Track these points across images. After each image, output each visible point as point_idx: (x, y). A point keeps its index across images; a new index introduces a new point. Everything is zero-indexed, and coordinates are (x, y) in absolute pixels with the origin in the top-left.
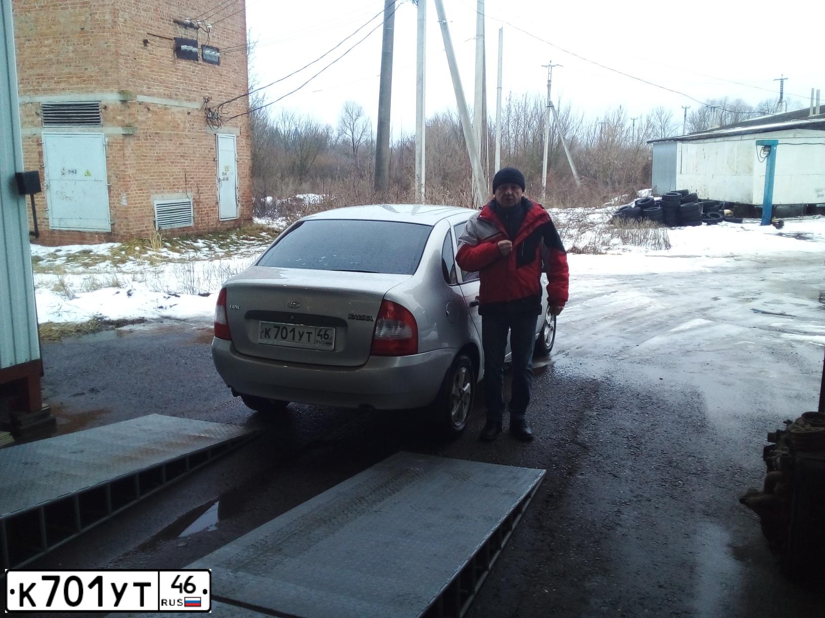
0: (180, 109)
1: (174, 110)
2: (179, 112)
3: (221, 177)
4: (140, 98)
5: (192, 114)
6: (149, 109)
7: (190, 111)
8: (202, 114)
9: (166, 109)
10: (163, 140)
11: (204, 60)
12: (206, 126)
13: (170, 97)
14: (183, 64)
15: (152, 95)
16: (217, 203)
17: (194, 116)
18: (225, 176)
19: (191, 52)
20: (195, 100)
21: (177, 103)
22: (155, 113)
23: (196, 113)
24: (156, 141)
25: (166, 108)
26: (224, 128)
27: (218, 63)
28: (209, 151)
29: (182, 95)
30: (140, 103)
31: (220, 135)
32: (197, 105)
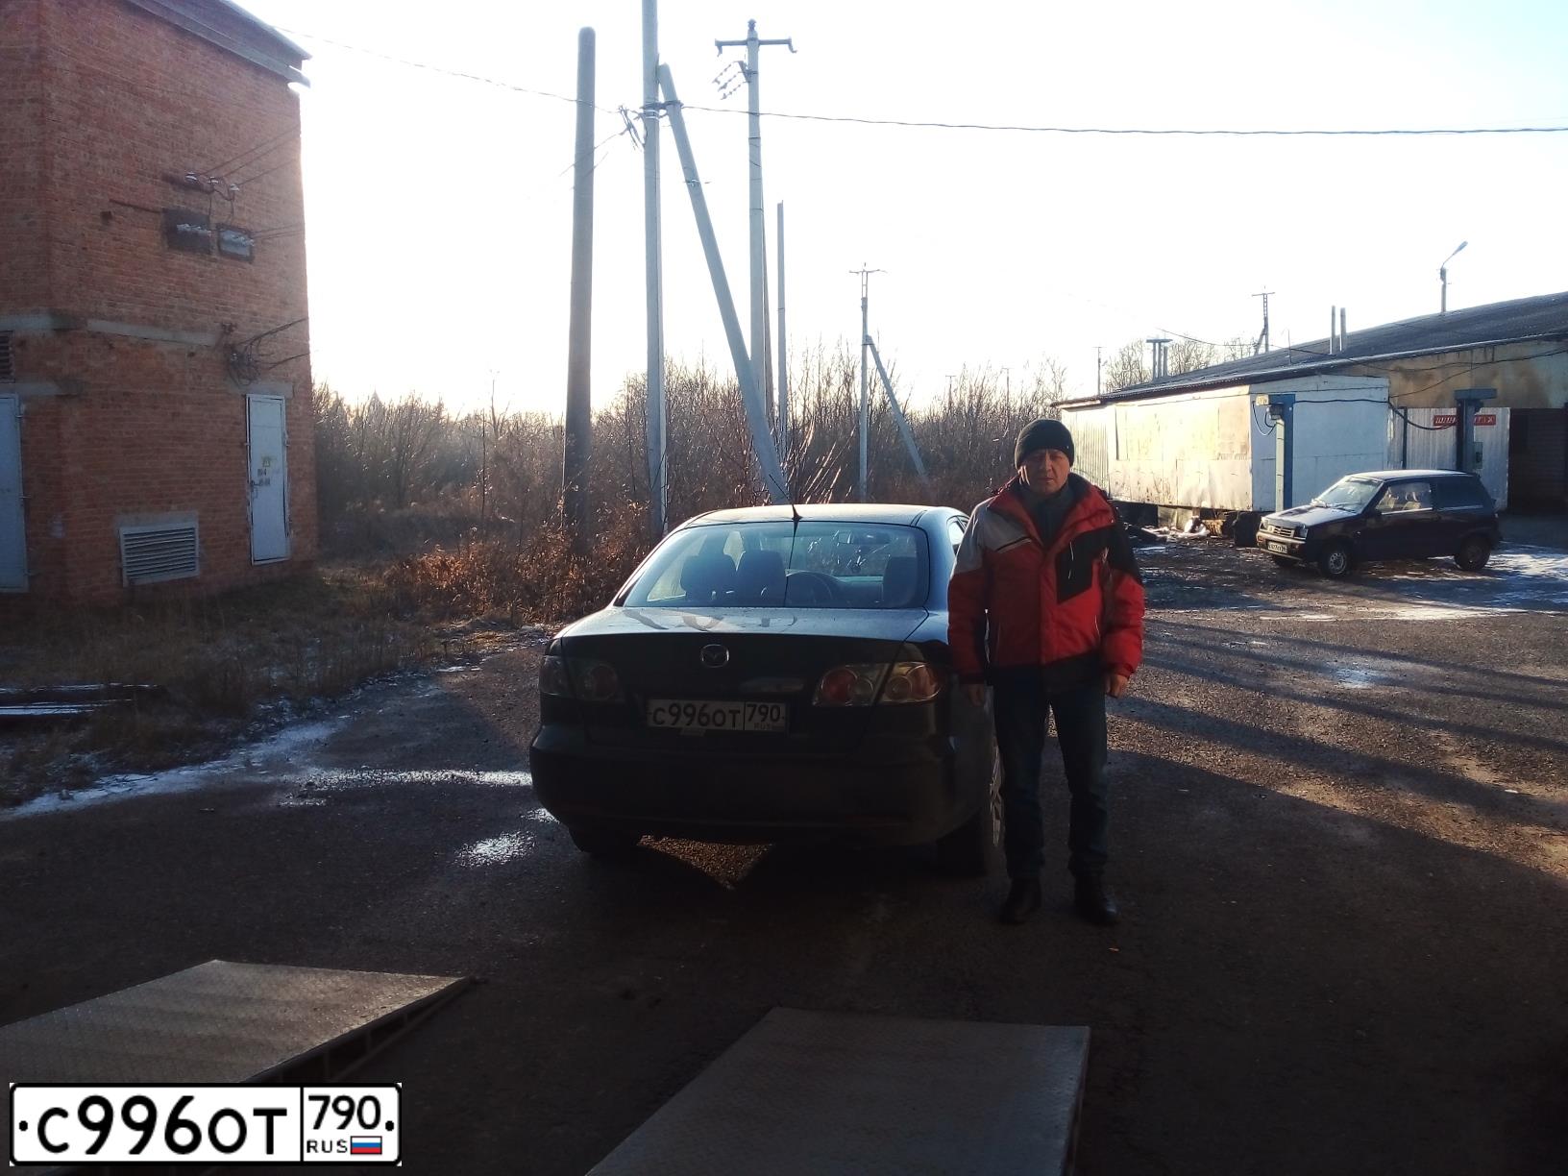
0: (175, 347)
1: (163, 348)
2: (170, 352)
3: (255, 477)
4: (95, 325)
5: (196, 356)
6: (111, 347)
7: (193, 351)
8: (218, 356)
9: (146, 346)
10: (138, 407)
11: (222, 253)
12: (225, 380)
13: (154, 324)
14: (180, 259)
15: (120, 319)
16: (248, 530)
17: (201, 360)
18: (264, 477)
19: (196, 236)
20: (203, 329)
21: (167, 335)
22: (124, 354)
23: (204, 354)
24: (126, 409)
25: (146, 344)
26: (263, 384)
27: (250, 259)
28: (232, 429)
29: (178, 320)
30: (95, 335)
31: (253, 397)
32: (207, 339)
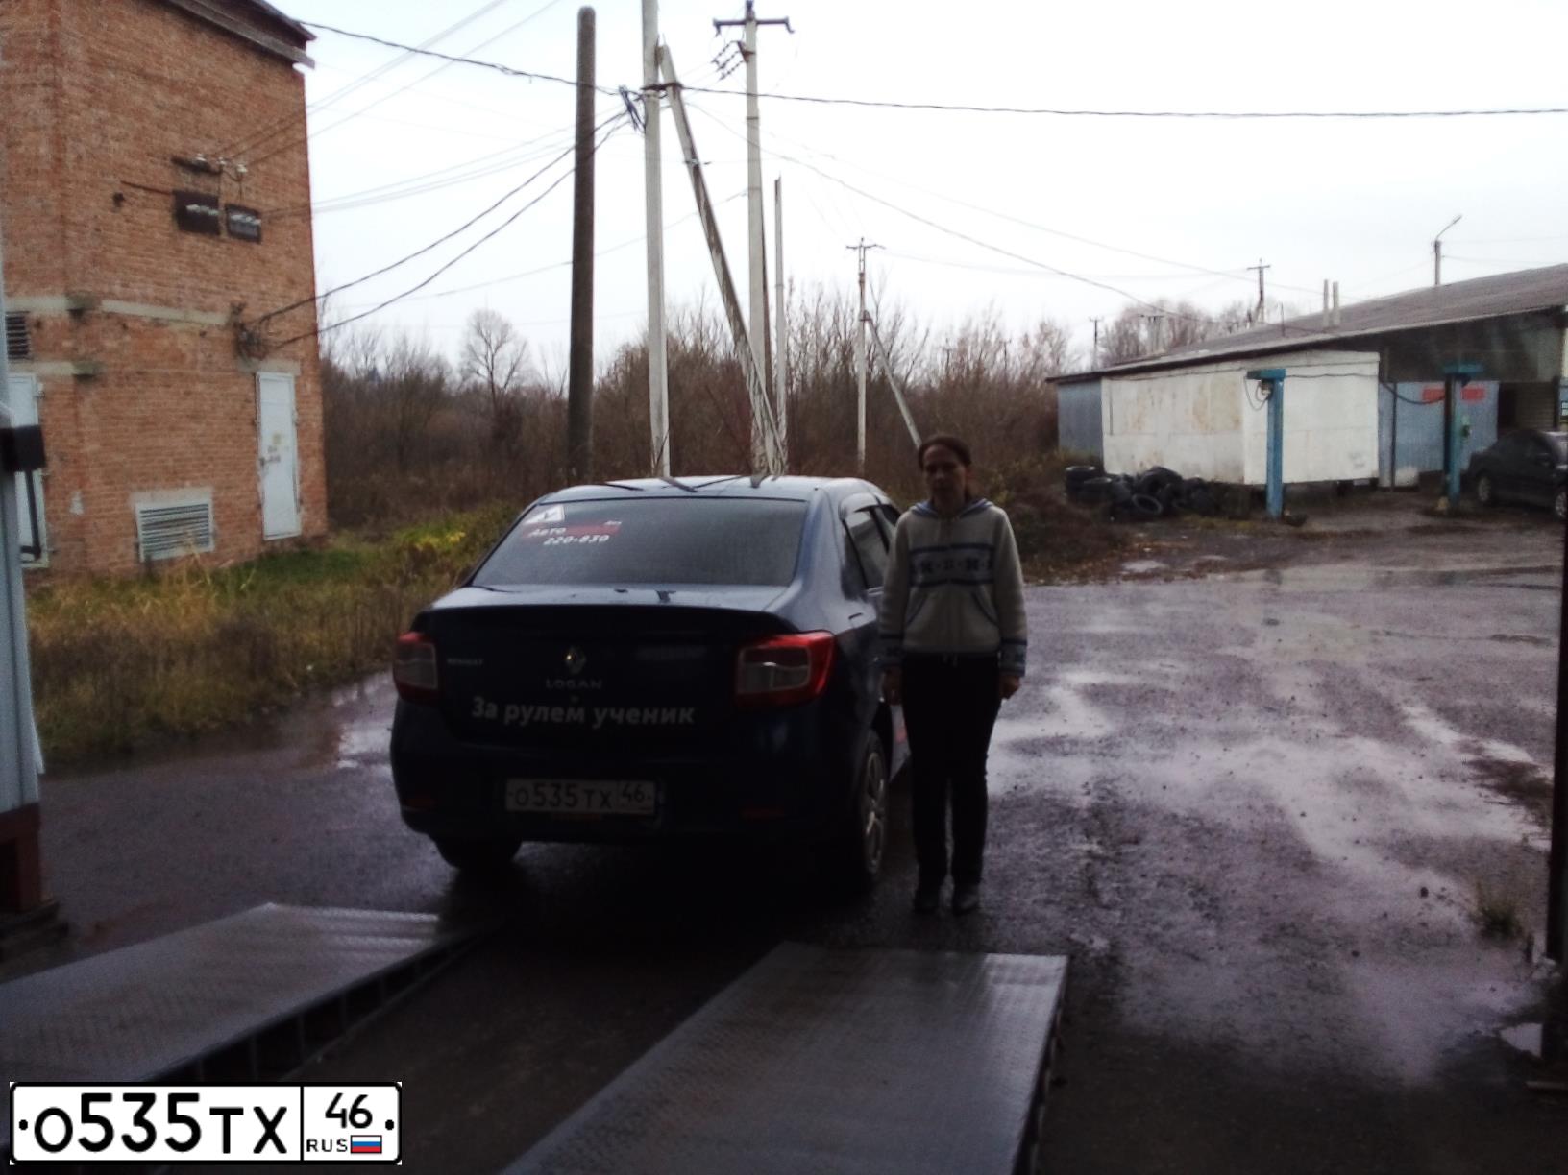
0: (184, 326)
1: (176, 328)
2: (181, 332)
3: (266, 456)
4: (108, 305)
5: (207, 335)
6: (125, 327)
7: (204, 329)
8: (228, 335)
9: (158, 326)
10: (152, 386)
11: (231, 233)
12: (236, 358)
13: (167, 304)
14: (191, 241)
15: (132, 299)
16: (259, 506)
17: (212, 340)
18: (274, 454)
19: (205, 217)
20: (213, 309)
21: (179, 315)
22: (137, 334)
23: (215, 333)
24: (140, 387)
25: (157, 323)
26: (272, 362)
27: (258, 239)
28: (243, 407)
29: (189, 299)
30: (109, 315)
31: (263, 375)
32: (218, 319)
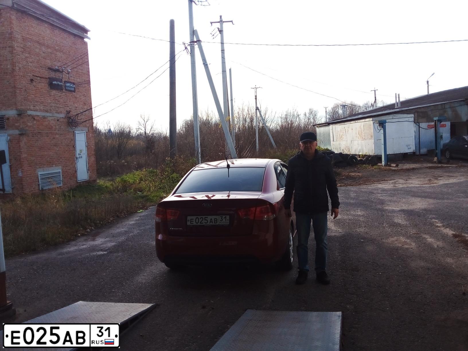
0: (53, 118)
1: (50, 119)
2: (52, 120)
3: (78, 156)
4: (29, 112)
5: (60, 120)
6: (34, 119)
7: (58, 119)
8: (66, 120)
10: (43, 136)
11: (66, 90)
12: (68, 127)
13: (47, 111)
14: (54, 92)
15: (36, 110)
16: (76, 171)
17: (61, 122)
18: (80, 156)
19: (58, 85)
20: (61, 112)
21: (51, 115)
22: (38, 121)
23: (62, 120)
24: (39, 137)
25: (44, 117)
26: (79, 128)
27: (74, 91)
28: (70, 142)
29: (54, 110)
30: (29, 116)
31: (76, 132)
32: (62, 115)
